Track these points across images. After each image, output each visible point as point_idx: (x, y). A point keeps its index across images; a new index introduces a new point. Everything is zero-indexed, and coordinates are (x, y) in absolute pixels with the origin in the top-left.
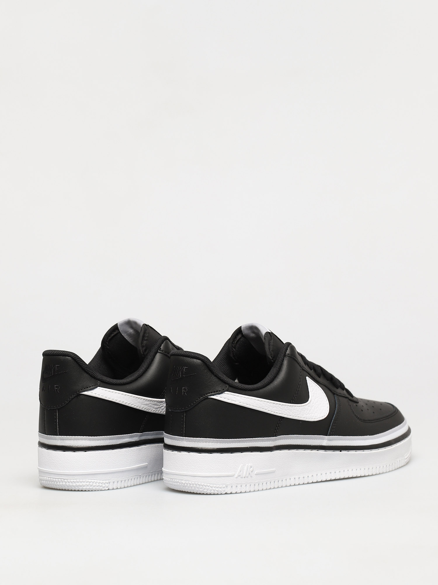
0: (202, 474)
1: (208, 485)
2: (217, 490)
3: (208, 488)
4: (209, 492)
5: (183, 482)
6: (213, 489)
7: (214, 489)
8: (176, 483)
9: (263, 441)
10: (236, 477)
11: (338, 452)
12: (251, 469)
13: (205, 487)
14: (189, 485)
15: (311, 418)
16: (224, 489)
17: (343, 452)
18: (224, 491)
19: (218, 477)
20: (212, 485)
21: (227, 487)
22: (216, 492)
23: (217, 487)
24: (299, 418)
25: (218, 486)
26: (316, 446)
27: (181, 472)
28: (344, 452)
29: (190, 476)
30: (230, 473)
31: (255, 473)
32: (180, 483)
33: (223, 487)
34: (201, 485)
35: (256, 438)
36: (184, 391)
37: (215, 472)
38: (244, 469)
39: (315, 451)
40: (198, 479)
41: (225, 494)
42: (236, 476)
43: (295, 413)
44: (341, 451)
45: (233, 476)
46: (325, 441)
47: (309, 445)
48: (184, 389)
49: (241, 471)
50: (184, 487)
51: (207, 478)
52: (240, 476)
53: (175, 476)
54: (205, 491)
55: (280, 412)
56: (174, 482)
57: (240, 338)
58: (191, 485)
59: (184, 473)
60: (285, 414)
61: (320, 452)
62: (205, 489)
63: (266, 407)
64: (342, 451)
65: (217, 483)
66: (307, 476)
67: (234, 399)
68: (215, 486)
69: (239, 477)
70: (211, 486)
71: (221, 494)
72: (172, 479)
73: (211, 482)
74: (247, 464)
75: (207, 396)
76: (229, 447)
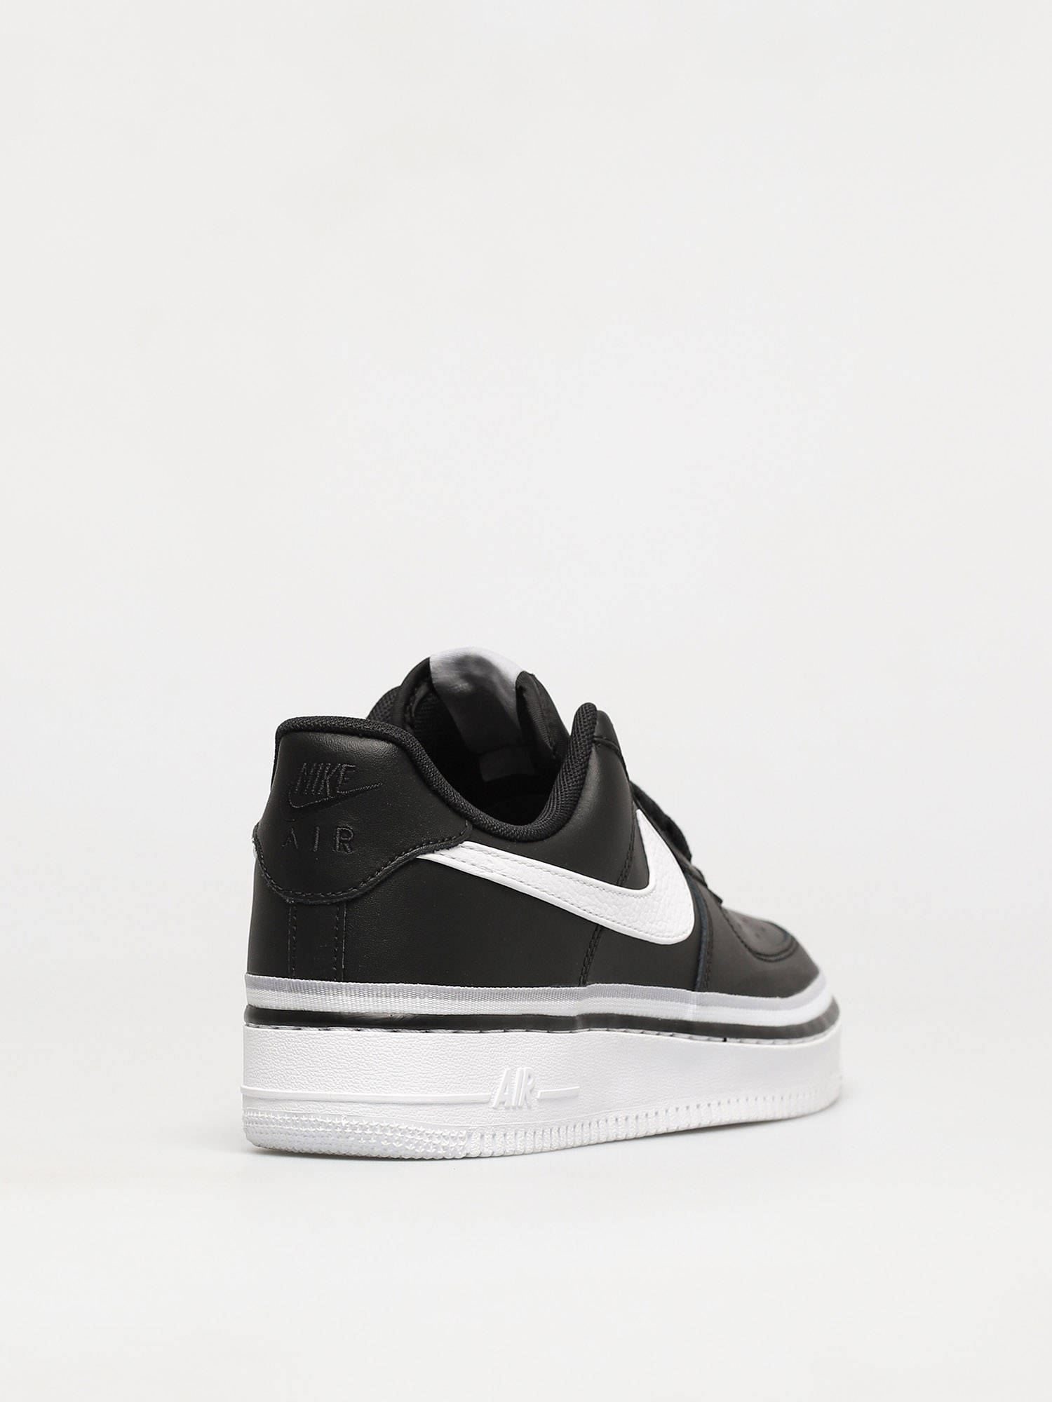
0: (405, 1095)
1: (421, 1129)
2: (444, 1145)
3: (419, 1138)
4: (420, 1152)
5: (342, 1121)
6: (434, 1142)
7: (436, 1142)
8: (313, 1126)
9: (556, 997)
10: (493, 1105)
11: (716, 1043)
12: (530, 1082)
13: (410, 1137)
14: (358, 1131)
15: (662, 934)
16: (462, 1143)
17: (731, 1044)
18: (464, 1148)
19: (448, 1104)
20: (430, 1131)
21: (470, 1136)
22: (441, 1152)
23: (444, 1136)
24: (636, 931)
25: (448, 1133)
26: (669, 1020)
27: (333, 1093)
28: (733, 1044)
29: (363, 1103)
30: (480, 1095)
31: (538, 1096)
32: (329, 1127)
33: (460, 1136)
34: (401, 1130)
35: (541, 988)
36: (340, 840)
37: (440, 1089)
38: (513, 1081)
39: (665, 1037)
40: (391, 1111)
41: (464, 1158)
42: (494, 1103)
43: (628, 917)
44: (725, 1041)
45: (487, 1103)
46: (692, 1006)
47: (654, 1016)
48: (341, 832)
49: (507, 1090)
50: (341, 1139)
51: (417, 1108)
52: (504, 1103)
53: (311, 1105)
54: (410, 1150)
55: (598, 911)
56: (305, 1126)
57: (426, 696)
58: (368, 1132)
59: (344, 1093)
60: (608, 917)
61: (678, 1039)
62: (408, 1143)
63: (567, 892)
64: (728, 1039)
65: (445, 1122)
66: (644, 1114)
67: (489, 865)
68: (439, 1132)
69: (502, 1105)
70: (426, 1132)
71: (454, 1159)
72: (296, 1115)
73: (429, 1119)
74: (520, 1068)
75: (414, 854)
76: (476, 1013)
